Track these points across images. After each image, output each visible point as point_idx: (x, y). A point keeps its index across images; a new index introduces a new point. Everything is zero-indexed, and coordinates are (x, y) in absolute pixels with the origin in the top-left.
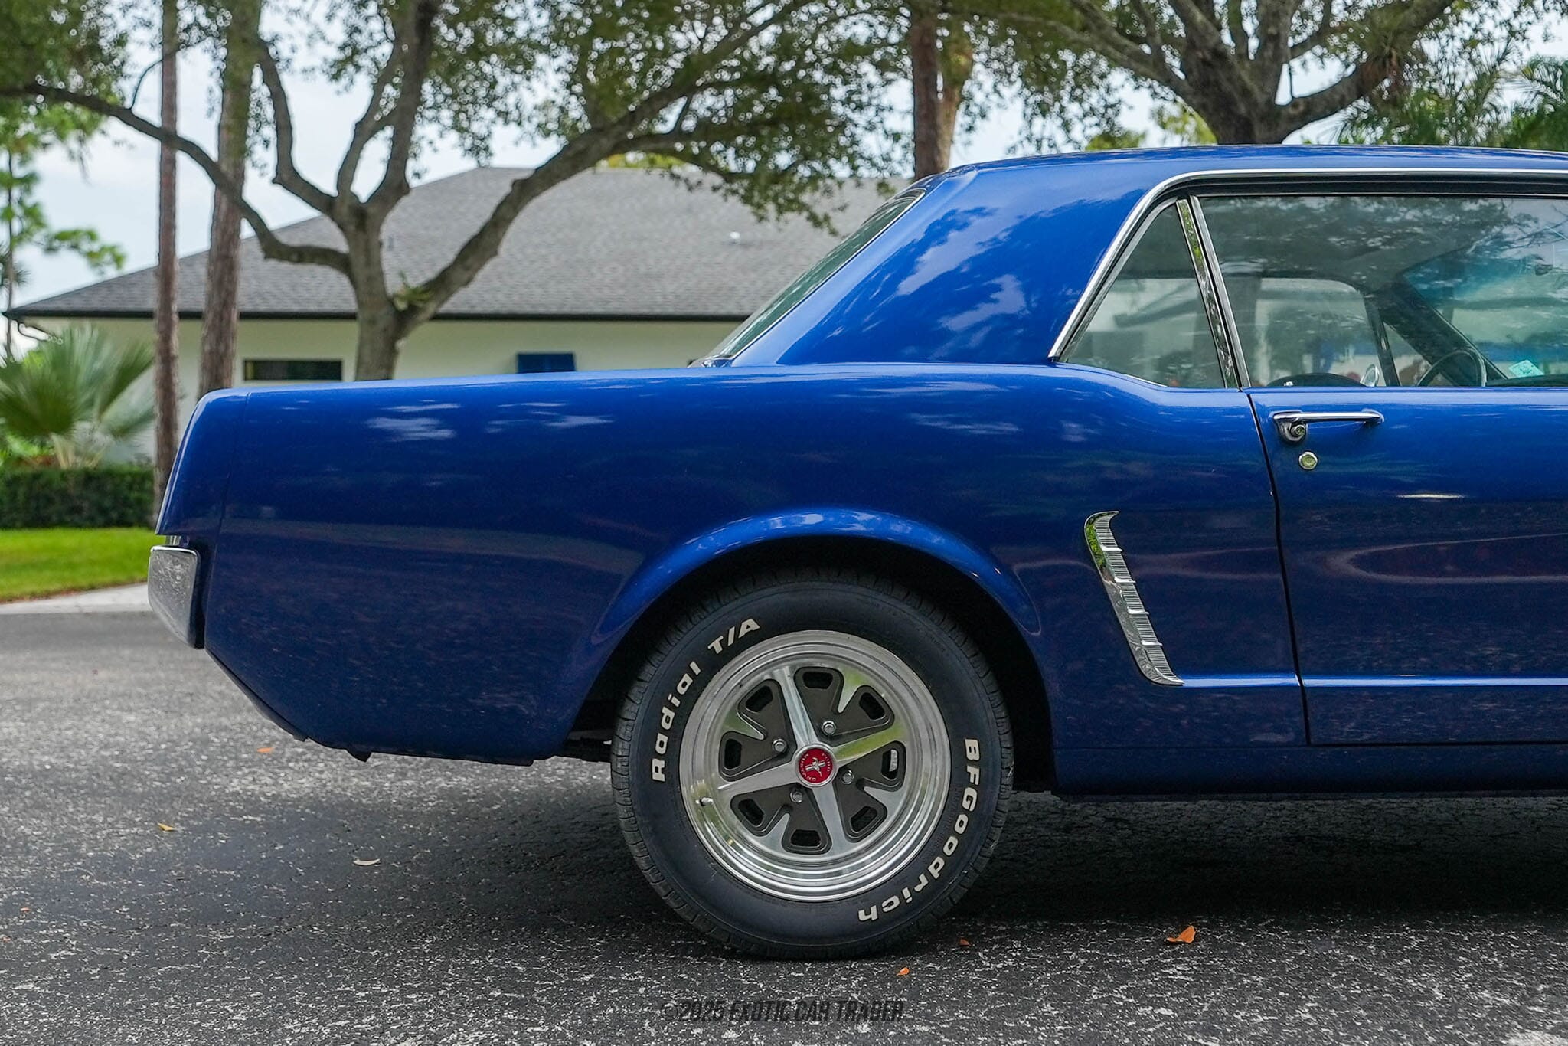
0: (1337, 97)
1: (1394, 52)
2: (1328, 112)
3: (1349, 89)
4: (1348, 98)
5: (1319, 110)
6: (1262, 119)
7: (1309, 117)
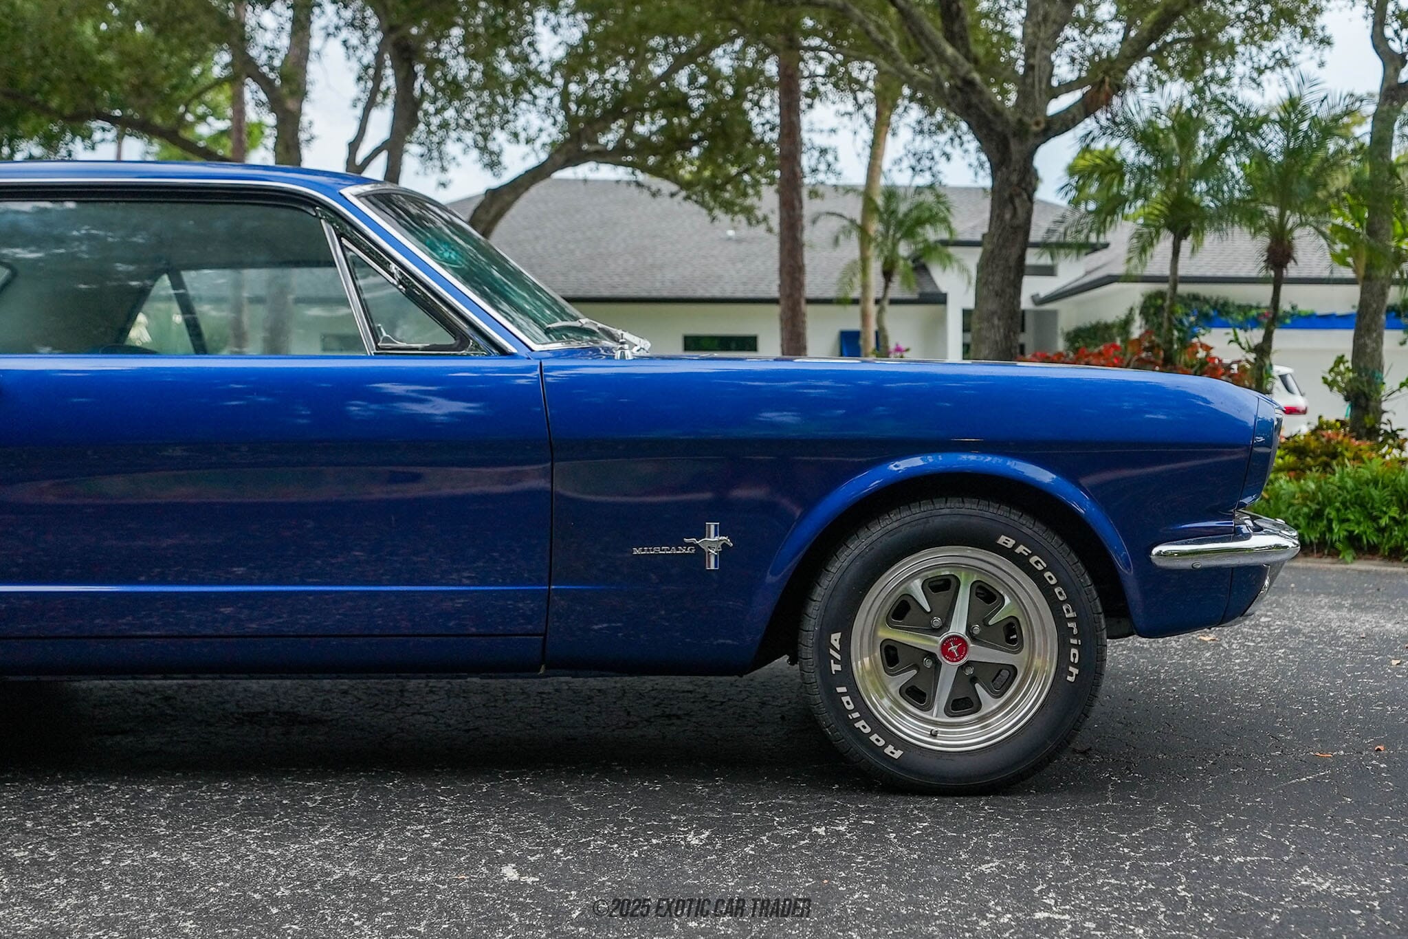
0: (1070, 116)
1: (1107, 79)
2: (1064, 128)
3: (1079, 110)
4: (1078, 117)
5: (1057, 127)
6: (1015, 135)
7: (1050, 133)
